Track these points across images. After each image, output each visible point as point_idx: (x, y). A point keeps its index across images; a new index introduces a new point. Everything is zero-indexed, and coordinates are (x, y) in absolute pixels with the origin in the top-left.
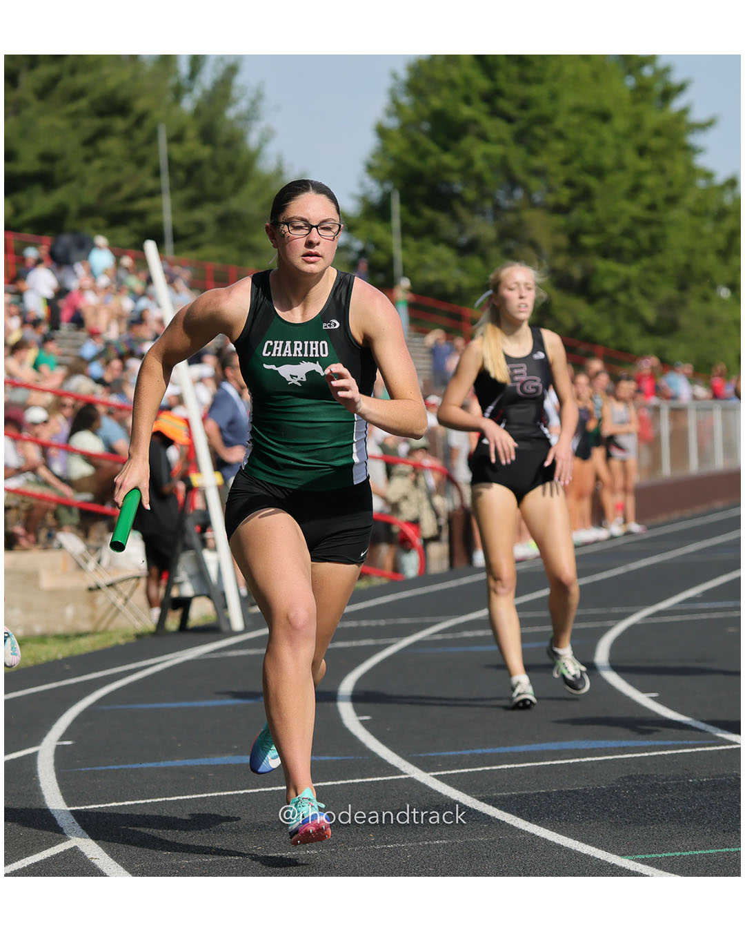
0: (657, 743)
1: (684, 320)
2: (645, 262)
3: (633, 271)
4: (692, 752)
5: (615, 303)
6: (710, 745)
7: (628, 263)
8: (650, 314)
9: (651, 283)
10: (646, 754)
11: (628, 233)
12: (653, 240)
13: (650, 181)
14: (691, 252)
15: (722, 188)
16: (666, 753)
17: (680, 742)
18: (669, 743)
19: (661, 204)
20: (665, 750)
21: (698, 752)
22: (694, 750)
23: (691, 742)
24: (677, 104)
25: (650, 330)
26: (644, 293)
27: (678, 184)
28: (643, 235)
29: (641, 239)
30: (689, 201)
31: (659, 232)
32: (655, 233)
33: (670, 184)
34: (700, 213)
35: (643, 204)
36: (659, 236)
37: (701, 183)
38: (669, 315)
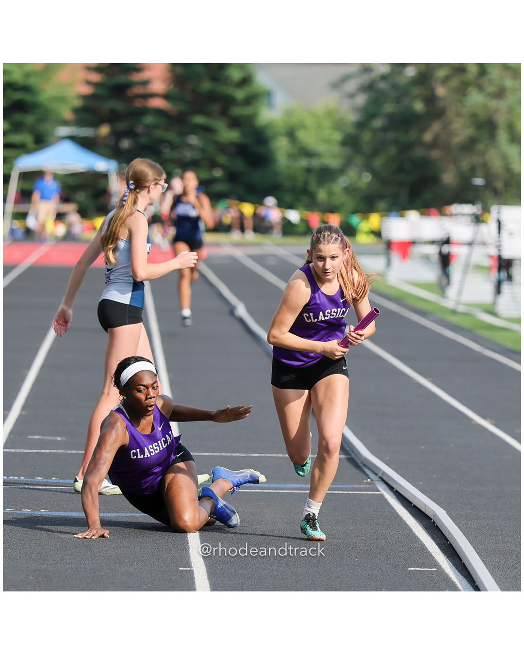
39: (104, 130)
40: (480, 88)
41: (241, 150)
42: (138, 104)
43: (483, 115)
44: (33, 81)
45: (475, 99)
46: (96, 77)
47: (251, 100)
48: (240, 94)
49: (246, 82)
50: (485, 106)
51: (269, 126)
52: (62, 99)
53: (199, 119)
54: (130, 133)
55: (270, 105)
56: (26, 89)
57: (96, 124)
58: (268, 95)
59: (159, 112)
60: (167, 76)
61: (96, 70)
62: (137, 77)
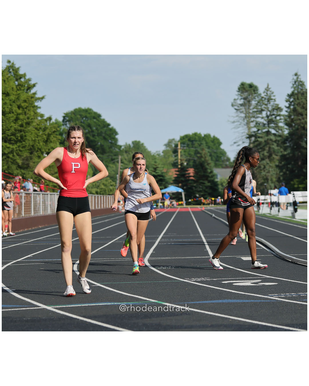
0: (14, 306)
1: (31, 164)
2: (18, 144)
3: (15, 147)
4: (25, 309)
5: (8, 157)
6: (32, 307)
7: (13, 144)
8: (20, 162)
9: (20, 151)
10: (10, 310)
11: (13, 134)
12: (22, 137)
13: (21, 117)
14: (35, 141)
15: (46, 120)
16: (16, 309)
17: (22, 306)
18: (18, 306)
19: (24, 124)
20: (16, 308)
21: (27, 309)
22: (26, 309)
23: (25, 306)
24: (33, 91)
25: (19, 167)
26: (18, 155)
27: (31, 118)
28: (18, 135)
29: (18, 136)
30: (34, 124)
31: (24, 134)
32: (22, 134)
33: (28, 118)
34: (38, 129)
35: (19, 124)
36: (24, 136)
37: (39, 118)
38: (26, 162)
39: (180, 185)
40: (264, 171)
41: (211, 188)
42: (188, 178)
43: (265, 177)
44: (164, 174)
45: (263, 173)
46: (177, 173)
47: (213, 176)
48: (210, 175)
49: (211, 172)
50: (265, 175)
51: (217, 182)
52: (170, 179)
53: (201, 181)
54: (186, 185)
55: (217, 178)
56: (162, 176)
57: (178, 184)
58: (217, 175)
59: (192, 180)
60: (194, 172)
61: (178, 171)
62: (187, 172)
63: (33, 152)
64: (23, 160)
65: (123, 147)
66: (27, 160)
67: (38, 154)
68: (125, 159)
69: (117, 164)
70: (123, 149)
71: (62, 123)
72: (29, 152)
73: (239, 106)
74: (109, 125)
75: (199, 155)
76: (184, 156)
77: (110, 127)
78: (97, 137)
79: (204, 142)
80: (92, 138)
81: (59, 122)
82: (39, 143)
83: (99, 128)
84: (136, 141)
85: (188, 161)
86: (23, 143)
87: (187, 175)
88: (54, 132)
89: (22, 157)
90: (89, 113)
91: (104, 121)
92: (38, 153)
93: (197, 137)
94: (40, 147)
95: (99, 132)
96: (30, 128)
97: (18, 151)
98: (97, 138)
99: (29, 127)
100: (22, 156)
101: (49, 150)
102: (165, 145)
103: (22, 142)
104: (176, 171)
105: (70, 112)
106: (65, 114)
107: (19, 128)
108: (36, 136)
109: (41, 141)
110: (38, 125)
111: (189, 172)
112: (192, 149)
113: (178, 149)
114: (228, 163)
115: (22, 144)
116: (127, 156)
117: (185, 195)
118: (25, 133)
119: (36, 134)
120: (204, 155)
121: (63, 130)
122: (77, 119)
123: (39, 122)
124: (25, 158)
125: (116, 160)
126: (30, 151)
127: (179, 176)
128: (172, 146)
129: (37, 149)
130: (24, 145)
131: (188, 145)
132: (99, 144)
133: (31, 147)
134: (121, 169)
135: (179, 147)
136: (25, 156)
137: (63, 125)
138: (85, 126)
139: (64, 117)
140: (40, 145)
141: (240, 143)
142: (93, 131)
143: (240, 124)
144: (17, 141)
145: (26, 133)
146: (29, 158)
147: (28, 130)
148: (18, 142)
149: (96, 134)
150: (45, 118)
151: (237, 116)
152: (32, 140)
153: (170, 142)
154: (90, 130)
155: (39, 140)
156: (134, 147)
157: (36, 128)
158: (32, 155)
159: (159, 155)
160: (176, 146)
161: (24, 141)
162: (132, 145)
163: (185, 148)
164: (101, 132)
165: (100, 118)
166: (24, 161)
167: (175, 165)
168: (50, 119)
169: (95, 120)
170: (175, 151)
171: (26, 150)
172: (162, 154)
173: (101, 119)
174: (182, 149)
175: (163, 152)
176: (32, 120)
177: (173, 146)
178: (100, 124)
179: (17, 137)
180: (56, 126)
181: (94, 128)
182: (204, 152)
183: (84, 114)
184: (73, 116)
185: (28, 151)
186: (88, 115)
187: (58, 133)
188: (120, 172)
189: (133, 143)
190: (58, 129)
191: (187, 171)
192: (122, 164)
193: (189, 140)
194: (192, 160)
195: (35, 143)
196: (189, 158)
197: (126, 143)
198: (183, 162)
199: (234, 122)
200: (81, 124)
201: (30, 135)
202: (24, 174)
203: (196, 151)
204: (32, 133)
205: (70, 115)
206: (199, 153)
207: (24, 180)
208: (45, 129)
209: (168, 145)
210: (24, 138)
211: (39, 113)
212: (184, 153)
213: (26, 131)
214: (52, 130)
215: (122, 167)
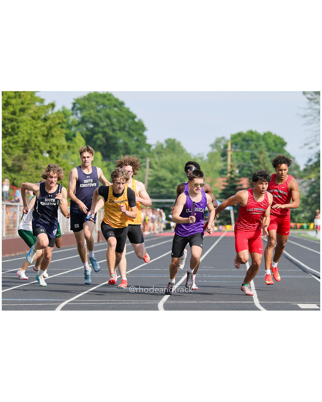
1: (25, 166)
9: (11, 148)
12: (13, 129)
14: (30, 134)
15: (48, 107)
19: (18, 111)
27: (26, 103)
28: (9, 126)
29: (7, 127)
30: (30, 111)
31: (16, 125)
32: (14, 125)
33: (22, 103)
34: (36, 118)
35: (9, 112)
36: (16, 127)
37: (38, 104)
38: (18, 164)
46: (226, 184)
60: (248, 183)
61: (227, 182)
62: (238, 184)
63: (29, 149)
64: (14, 160)
65: (153, 147)
66: (19, 160)
67: (35, 153)
68: (156, 163)
69: (144, 170)
70: (154, 150)
71: (71, 112)
72: (22, 150)
73: (314, 94)
74: (134, 117)
75: (256, 160)
76: (235, 161)
77: (136, 120)
78: (118, 132)
79: (262, 143)
80: (111, 133)
81: (68, 111)
82: (36, 137)
83: (122, 120)
84: (170, 140)
85: (241, 168)
86: (15, 136)
87: (239, 187)
88: (59, 123)
89: (13, 157)
90: (109, 100)
91: (128, 111)
92: (35, 151)
93: (254, 136)
94: (38, 144)
95: (122, 125)
96: (25, 117)
97: (8, 148)
98: (119, 134)
99: (24, 115)
100: (13, 155)
101: (50, 147)
102: (212, 146)
103: (12, 136)
104: (224, 181)
105: (82, 97)
106: (75, 100)
107: (11, 116)
108: (33, 128)
109: (39, 134)
110: (35, 112)
111: (241, 183)
112: (247, 152)
113: (227, 151)
114: (296, 172)
115: (13, 139)
116: (159, 159)
117: (235, 214)
118: (17, 123)
119: (32, 125)
120: (263, 160)
121: (72, 122)
122: (92, 107)
123: (37, 108)
124: (16, 157)
125: (144, 164)
126: (23, 148)
127: (228, 188)
128: (220, 147)
129: (33, 145)
130: (15, 140)
131: (242, 147)
132: (121, 141)
133: (26, 143)
134: (149, 176)
135: (229, 148)
136: (16, 155)
137: (72, 114)
138: (103, 117)
139: (74, 104)
140: (38, 141)
141: (313, 144)
142: (112, 124)
143: (314, 120)
144: (7, 134)
145: (20, 124)
146: (22, 159)
147: (23, 119)
148: (8, 136)
149: (117, 128)
150: (46, 103)
151: (310, 108)
152: (28, 134)
153: (218, 141)
154: (109, 123)
155: (36, 134)
156: (168, 147)
157: (33, 118)
158: (27, 154)
159: (201, 158)
160: (226, 147)
161: (16, 134)
162: (165, 146)
163: (238, 150)
164: (125, 126)
165: (123, 106)
166: (15, 162)
167: (222, 172)
168: (53, 105)
169: (116, 109)
170: (224, 154)
171: (18, 147)
172: (206, 158)
173: (124, 108)
174: (234, 152)
175: (208, 156)
176: (28, 106)
177: (222, 147)
178: (123, 114)
179: (6, 129)
180: (61, 115)
181: (114, 120)
182: (261, 157)
183: (100, 100)
184: (86, 103)
185: (21, 148)
186: (107, 103)
187: (64, 125)
188: (148, 180)
189: (166, 141)
190: (65, 120)
191: (239, 181)
192: (151, 170)
193: (244, 140)
194: (247, 166)
195: (31, 138)
196: (242, 163)
197: (158, 142)
198: (234, 169)
199: (305, 116)
200: (96, 114)
201: (25, 126)
202: (15, 179)
203: (252, 154)
204: (27, 124)
205: (82, 102)
206: (255, 157)
207: (15, 187)
208: (45, 120)
209: (215, 145)
210: (17, 130)
211: (38, 97)
212: (236, 157)
213: (19, 120)
214: (56, 120)
215: (150, 174)
